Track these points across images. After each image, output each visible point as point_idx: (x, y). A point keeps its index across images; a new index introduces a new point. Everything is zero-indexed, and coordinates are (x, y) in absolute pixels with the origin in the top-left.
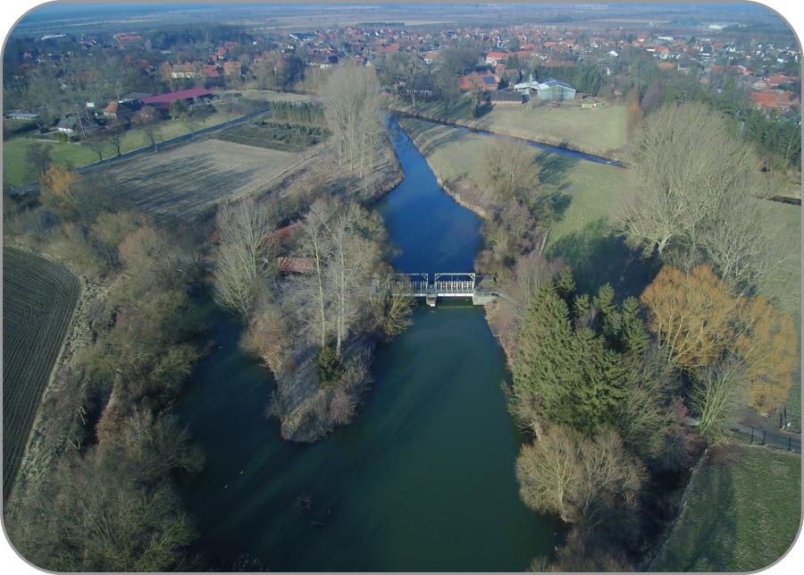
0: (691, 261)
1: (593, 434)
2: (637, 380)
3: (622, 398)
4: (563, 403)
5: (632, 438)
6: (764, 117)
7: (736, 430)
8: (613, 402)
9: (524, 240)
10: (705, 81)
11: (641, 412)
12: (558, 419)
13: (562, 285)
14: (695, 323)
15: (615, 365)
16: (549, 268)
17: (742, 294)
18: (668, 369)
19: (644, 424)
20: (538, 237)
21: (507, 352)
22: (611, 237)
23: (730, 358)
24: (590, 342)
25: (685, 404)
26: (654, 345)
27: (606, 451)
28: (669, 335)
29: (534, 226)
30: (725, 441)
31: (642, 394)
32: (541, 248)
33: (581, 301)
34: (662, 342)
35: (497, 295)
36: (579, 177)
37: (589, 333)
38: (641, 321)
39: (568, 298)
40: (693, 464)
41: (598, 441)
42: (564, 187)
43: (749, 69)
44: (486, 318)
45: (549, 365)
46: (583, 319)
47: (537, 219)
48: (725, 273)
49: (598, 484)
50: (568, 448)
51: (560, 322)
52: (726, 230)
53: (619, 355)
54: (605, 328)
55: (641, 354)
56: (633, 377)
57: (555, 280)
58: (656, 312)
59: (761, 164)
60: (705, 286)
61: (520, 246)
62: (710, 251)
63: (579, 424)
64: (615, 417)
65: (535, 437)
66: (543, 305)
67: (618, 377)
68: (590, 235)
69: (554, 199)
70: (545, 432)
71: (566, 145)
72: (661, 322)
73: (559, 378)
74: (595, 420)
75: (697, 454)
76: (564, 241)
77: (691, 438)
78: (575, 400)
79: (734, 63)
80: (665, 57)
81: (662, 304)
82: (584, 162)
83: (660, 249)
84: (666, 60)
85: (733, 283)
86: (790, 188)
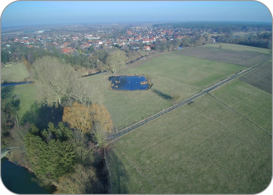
0: (71, 103)
1: (73, 170)
2: (76, 145)
3: (75, 153)
4: (58, 169)
5: (85, 162)
6: (68, 56)
7: (107, 140)
8: (73, 156)
9: (8, 123)
10: (46, 49)
11: (83, 153)
12: (60, 175)
13: (33, 131)
14: (82, 119)
15: (67, 145)
16: (25, 128)
17: (89, 105)
18: (82, 136)
19: (85, 156)
20: (13, 119)
21: (27, 167)
22: (42, 106)
23: (95, 123)
24: (55, 144)
25: (92, 142)
26: (75, 132)
27: (80, 172)
28: (77, 127)
29: (9, 116)
30: (107, 144)
31: (80, 148)
32: (17, 123)
33: (44, 132)
34: (76, 130)
35: (9, 149)
36: (17, 92)
37: (53, 141)
38: (67, 127)
39: (39, 134)
40: (103, 156)
41: (76, 171)
42: (14, 97)
43: (57, 43)
44: (10, 161)
45: (46, 160)
46: (48, 138)
47: (9, 113)
48: (81, 102)
49: (84, 183)
50: (68, 181)
51: (41, 144)
52: (75, 90)
53: (66, 141)
54: (57, 136)
55: (73, 137)
56: (74, 145)
57: (30, 131)
58: (70, 122)
59: (74, 69)
60: (78, 107)
61: (8, 126)
62: (74, 98)
63: (67, 171)
64: (77, 160)
65: (56, 187)
66: (31, 142)
67: (70, 148)
68: (34, 109)
69: (12, 103)
70: (58, 182)
71: (6, 82)
72: (73, 124)
73: (52, 162)
74: (71, 166)
75: (103, 153)
76: (25, 116)
77: (99, 150)
78: (61, 165)
79: (51, 42)
80: (28, 44)
81: (70, 119)
82: (17, 86)
83: (60, 103)
84: (29, 45)
85: (85, 103)
86: (85, 72)
